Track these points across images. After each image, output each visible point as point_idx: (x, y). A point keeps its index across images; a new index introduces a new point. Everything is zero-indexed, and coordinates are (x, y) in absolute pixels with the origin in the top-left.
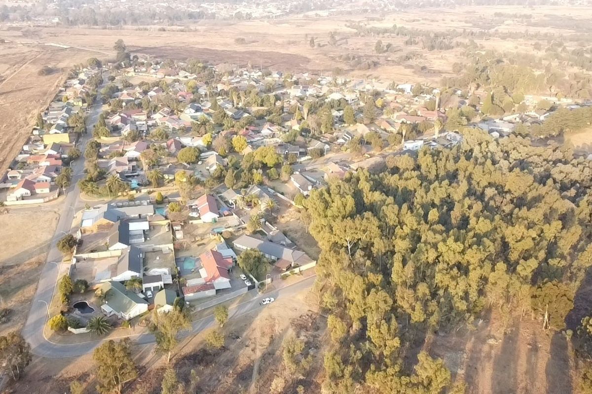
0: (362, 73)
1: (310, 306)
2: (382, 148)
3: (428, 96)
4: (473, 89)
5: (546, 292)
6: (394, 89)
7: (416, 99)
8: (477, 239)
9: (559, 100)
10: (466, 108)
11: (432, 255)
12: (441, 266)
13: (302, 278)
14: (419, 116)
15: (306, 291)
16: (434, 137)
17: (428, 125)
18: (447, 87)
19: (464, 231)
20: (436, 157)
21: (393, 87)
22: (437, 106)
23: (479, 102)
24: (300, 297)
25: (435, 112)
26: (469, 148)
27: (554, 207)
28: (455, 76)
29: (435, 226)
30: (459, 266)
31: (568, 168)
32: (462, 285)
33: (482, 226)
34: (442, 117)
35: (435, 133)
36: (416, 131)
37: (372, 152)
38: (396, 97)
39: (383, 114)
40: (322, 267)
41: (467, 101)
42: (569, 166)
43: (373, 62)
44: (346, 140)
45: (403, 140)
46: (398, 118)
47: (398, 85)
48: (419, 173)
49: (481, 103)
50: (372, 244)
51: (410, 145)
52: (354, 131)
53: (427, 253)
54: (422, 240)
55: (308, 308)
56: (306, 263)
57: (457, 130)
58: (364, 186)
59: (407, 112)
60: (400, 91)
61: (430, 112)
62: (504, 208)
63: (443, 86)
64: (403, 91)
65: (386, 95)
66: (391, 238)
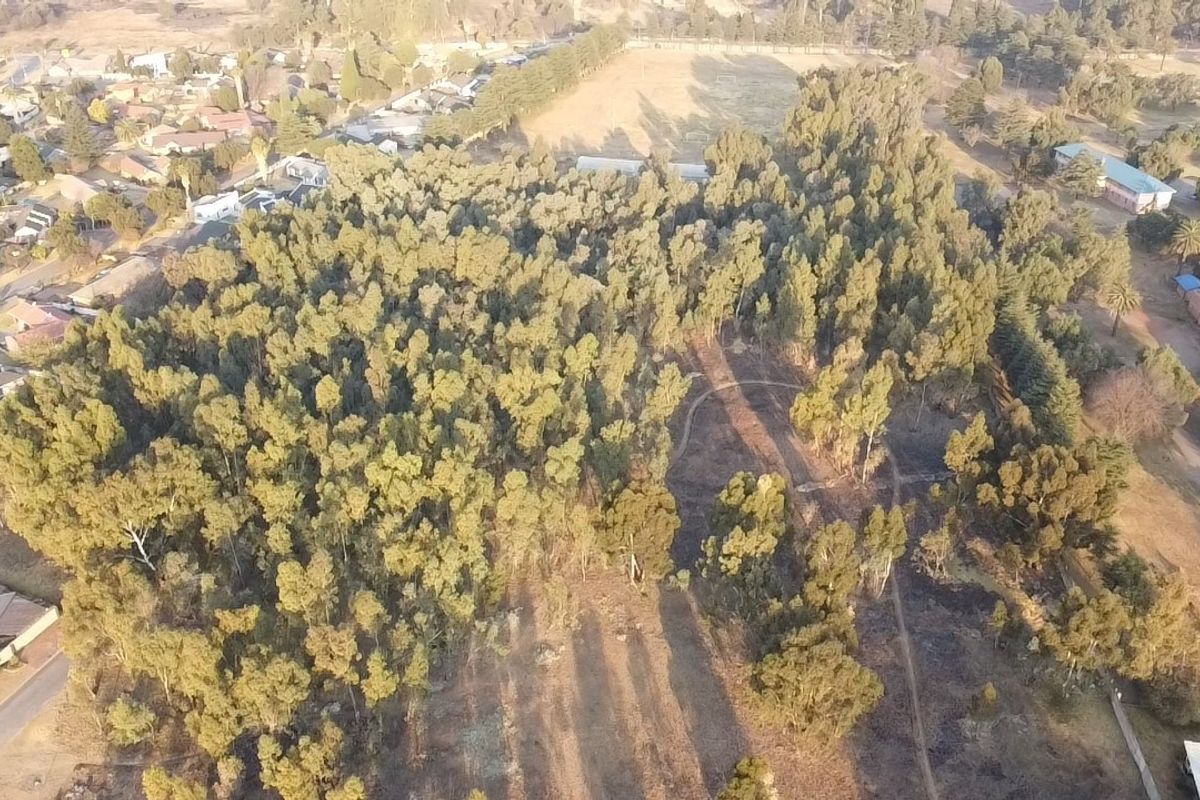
0: (30, 36)
1: (77, 750)
2: (141, 231)
3: (215, 78)
4: (308, 45)
5: (626, 511)
6: (125, 69)
7: (187, 86)
8: (444, 426)
9: (484, 48)
10: (307, 95)
11: (357, 504)
12: (388, 524)
13: (28, 671)
14: (206, 130)
15: (51, 708)
16: (258, 176)
17: (237, 150)
18: (250, 50)
19: (411, 415)
20: (282, 237)
21: (121, 63)
22: (241, 101)
23: (331, 74)
24: (40, 734)
25: (242, 114)
26: (348, 195)
27: (566, 299)
28: (256, 18)
29: (341, 425)
30: (426, 508)
31: (557, 200)
32: (452, 562)
33: (445, 389)
34: (262, 123)
35: (257, 165)
36: (212, 169)
37: (119, 245)
38: (136, 90)
39: (115, 139)
40: (79, 634)
41: (303, 76)
42: (559, 195)
43: (51, 5)
44: (38, 227)
45: (189, 199)
46: (158, 142)
47: (131, 59)
48: (258, 286)
49: (335, 76)
50: (201, 521)
51: (209, 209)
52: (52, 199)
53: (346, 501)
54: (325, 469)
55: (72, 761)
56: (25, 623)
57: (305, 151)
58: (125, 357)
59: (174, 124)
60: (141, 74)
61: (231, 115)
62: (472, 325)
63: (240, 46)
64: (148, 71)
65: (110, 88)
66: (245, 486)
